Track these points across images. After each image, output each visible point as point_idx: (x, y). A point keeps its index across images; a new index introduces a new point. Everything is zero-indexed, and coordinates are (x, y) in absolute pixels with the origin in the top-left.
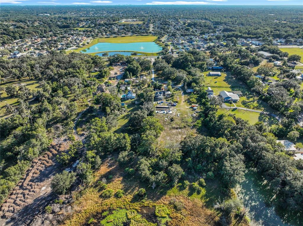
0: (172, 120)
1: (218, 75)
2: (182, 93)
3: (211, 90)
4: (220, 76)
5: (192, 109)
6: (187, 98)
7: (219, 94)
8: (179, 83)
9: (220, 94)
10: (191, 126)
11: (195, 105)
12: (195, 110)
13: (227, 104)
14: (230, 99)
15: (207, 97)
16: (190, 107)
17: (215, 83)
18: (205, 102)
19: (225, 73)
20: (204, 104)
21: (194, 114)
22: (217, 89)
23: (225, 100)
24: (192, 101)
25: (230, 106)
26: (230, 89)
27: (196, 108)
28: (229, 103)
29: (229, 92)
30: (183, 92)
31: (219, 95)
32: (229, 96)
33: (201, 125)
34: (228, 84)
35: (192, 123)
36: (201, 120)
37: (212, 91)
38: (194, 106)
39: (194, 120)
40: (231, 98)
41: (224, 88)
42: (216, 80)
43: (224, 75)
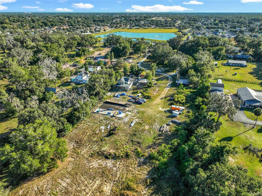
0: (111, 133)
1: (242, 66)
2: (168, 84)
3: (221, 83)
4: (246, 66)
5: (168, 114)
6: (171, 93)
7: (235, 92)
8: (174, 70)
9: (237, 92)
10: (143, 156)
11: (178, 107)
12: (174, 117)
13: (249, 113)
14: (258, 104)
15: (207, 94)
16: (168, 111)
17: (232, 75)
18: (201, 103)
19: (255, 64)
20: (198, 108)
21: (168, 125)
22: (235, 84)
23: (247, 105)
24: (176, 100)
25: (256, 120)
26: (259, 86)
27: (178, 113)
28: (252, 112)
29: (256, 91)
30: (172, 83)
31: (236, 95)
32: (255, 98)
33: (165, 160)
34: (256, 79)
35: (149, 147)
36: (172, 144)
37: (222, 86)
38: (175, 109)
39: (157, 142)
40: (260, 102)
41: (248, 85)
42: (236, 71)
43: (252, 66)
